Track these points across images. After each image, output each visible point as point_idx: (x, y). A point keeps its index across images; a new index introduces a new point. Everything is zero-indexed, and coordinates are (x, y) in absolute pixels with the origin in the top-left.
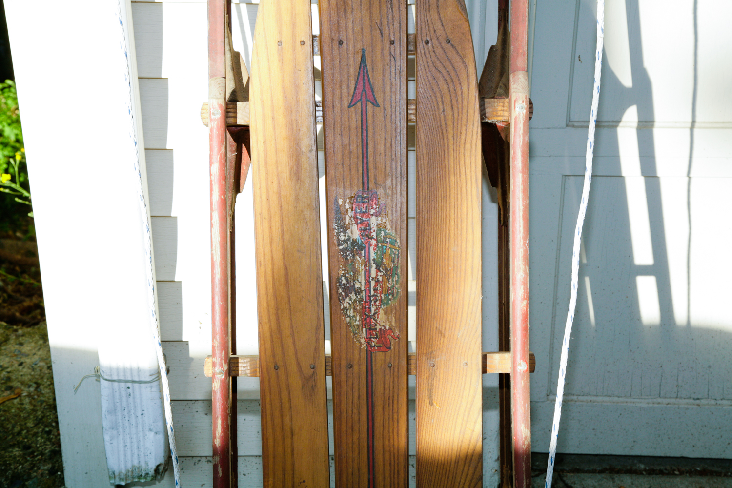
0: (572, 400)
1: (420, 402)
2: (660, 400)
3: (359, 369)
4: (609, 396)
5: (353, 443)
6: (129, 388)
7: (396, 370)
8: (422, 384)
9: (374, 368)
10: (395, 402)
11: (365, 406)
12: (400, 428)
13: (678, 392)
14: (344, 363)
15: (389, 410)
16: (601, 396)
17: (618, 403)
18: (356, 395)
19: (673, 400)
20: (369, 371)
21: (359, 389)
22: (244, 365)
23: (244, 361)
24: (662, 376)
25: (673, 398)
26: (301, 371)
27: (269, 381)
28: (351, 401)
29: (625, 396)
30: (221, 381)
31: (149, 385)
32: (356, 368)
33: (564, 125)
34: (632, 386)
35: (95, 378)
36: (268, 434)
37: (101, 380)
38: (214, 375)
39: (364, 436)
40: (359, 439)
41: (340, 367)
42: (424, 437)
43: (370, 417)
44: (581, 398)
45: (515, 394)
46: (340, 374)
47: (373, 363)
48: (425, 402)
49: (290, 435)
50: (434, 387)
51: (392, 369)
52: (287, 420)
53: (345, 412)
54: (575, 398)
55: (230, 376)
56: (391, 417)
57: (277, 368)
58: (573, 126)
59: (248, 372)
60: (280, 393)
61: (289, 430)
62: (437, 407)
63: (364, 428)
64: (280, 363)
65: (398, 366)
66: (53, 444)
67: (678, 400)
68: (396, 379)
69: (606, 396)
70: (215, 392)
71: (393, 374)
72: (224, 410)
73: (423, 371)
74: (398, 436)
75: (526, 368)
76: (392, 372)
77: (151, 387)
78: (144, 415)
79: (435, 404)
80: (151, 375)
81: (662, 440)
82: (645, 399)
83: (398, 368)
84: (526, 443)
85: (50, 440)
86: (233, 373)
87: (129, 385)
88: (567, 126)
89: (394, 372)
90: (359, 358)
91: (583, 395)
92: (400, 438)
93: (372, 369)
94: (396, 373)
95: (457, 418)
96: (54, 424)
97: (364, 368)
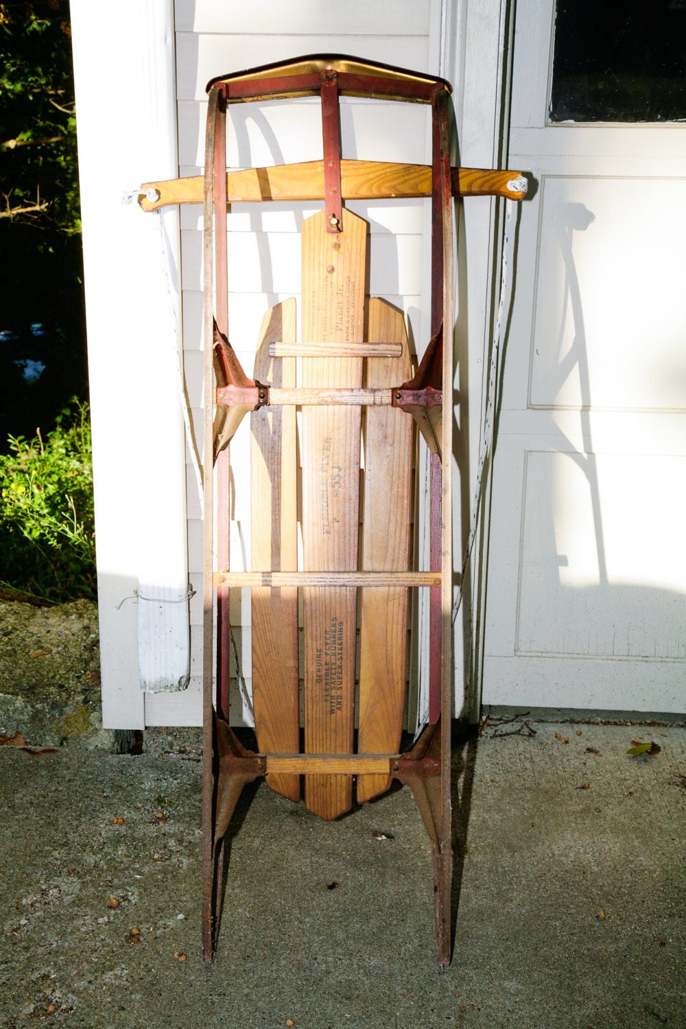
0: (537, 657)
2: (613, 657)
4: (569, 653)
6: (161, 607)
13: (629, 650)
16: (562, 653)
17: (577, 659)
24: (615, 634)
25: (625, 655)
29: (583, 654)
31: (177, 604)
33: (525, 407)
34: (589, 644)
35: (135, 598)
37: (140, 599)
44: (545, 654)
54: (539, 654)
58: (533, 409)
67: (629, 657)
69: (566, 653)
77: (179, 607)
78: (172, 632)
80: (180, 596)
81: (616, 694)
82: (600, 656)
87: (161, 604)
88: (528, 408)
91: (546, 652)
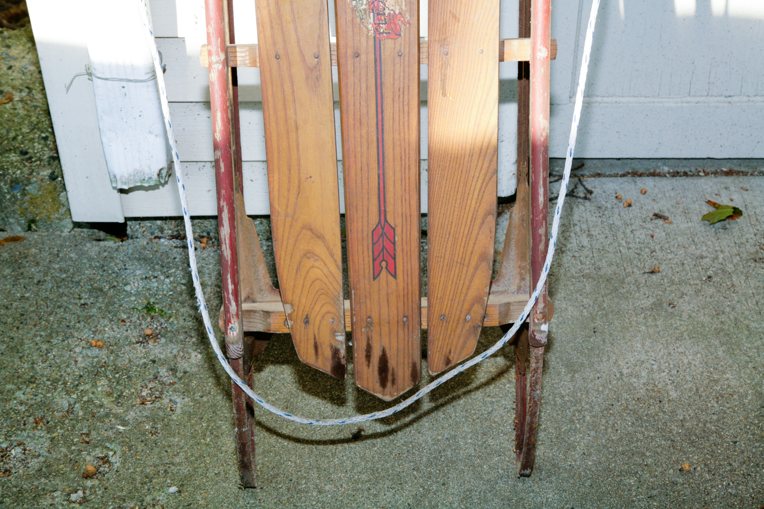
0: (596, 102)
1: (432, 93)
2: (689, 99)
3: (367, 58)
4: (635, 97)
5: (361, 137)
6: (123, 87)
7: (406, 58)
8: (434, 73)
9: (383, 57)
10: (406, 93)
11: (374, 99)
12: (411, 121)
13: (709, 89)
14: (350, 52)
15: (399, 102)
16: (626, 96)
17: (645, 103)
18: (364, 86)
19: (703, 99)
20: (378, 61)
21: (367, 80)
22: (243, 55)
23: (242, 50)
24: (693, 73)
25: (704, 96)
26: (304, 60)
27: (270, 71)
28: (359, 92)
29: (652, 96)
30: (218, 71)
31: (144, 84)
32: (363, 57)
34: (660, 85)
35: (87, 77)
36: (272, 128)
37: (94, 78)
38: (210, 65)
39: (373, 130)
40: (368, 133)
41: (346, 56)
42: (436, 130)
43: (379, 110)
44: (606, 99)
45: (533, 83)
46: (347, 64)
47: (382, 51)
48: (438, 93)
49: (294, 130)
50: (448, 77)
51: (402, 57)
52: (291, 113)
53: (352, 104)
54: (599, 99)
55: (228, 66)
56: (401, 109)
57: (278, 57)
59: (247, 62)
60: (282, 85)
61: (293, 124)
62: (451, 98)
63: (373, 122)
64: (281, 52)
65: (409, 54)
66: (51, 150)
67: (708, 98)
68: (407, 69)
69: (632, 96)
70: (212, 83)
71: (404, 63)
72: (224, 101)
73: (435, 59)
74: (409, 129)
75: (546, 55)
76: (402, 61)
77: (148, 87)
78: (142, 117)
79: (448, 95)
80: (146, 73)
81: (688, 141)
82: (673, 98)
83: (409, 57)
84: (544, 134)
85: (47, 146)
86: (231, 64)
87: (124, 84)
89: (404, 60)
90: (366, 46)
91: (608, 97)
92: (411, 131)
93: (380, 58)
94: (406, 63)
95: (471, 110)
96: (50, 130)
97: (372, 57)
